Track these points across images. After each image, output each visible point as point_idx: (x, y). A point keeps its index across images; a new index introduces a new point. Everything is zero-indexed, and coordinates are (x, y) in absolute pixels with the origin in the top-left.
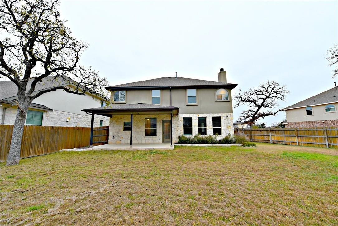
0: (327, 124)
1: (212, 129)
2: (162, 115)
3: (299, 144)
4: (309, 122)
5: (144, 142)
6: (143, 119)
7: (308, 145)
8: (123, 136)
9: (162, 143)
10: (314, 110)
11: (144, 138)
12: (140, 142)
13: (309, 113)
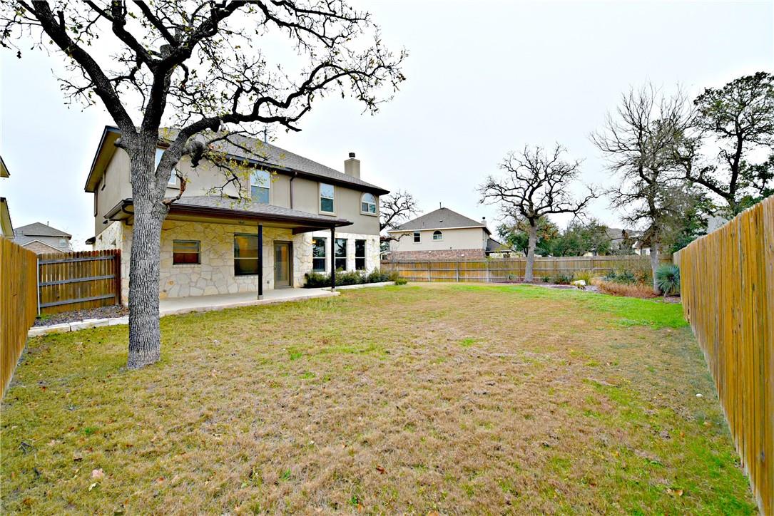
0: (433, 255)
1: (355, 261)
2: (274, 230)
3: (431, 280)
4: (415, 252)
5: (233, 289)
6: (229, 234)
7: (440, 280)
8: (173, 279)
9: (275, 288)
10: (422, 237)
11: (232, 281)
12: (223, 290)
13: (417, 240)
